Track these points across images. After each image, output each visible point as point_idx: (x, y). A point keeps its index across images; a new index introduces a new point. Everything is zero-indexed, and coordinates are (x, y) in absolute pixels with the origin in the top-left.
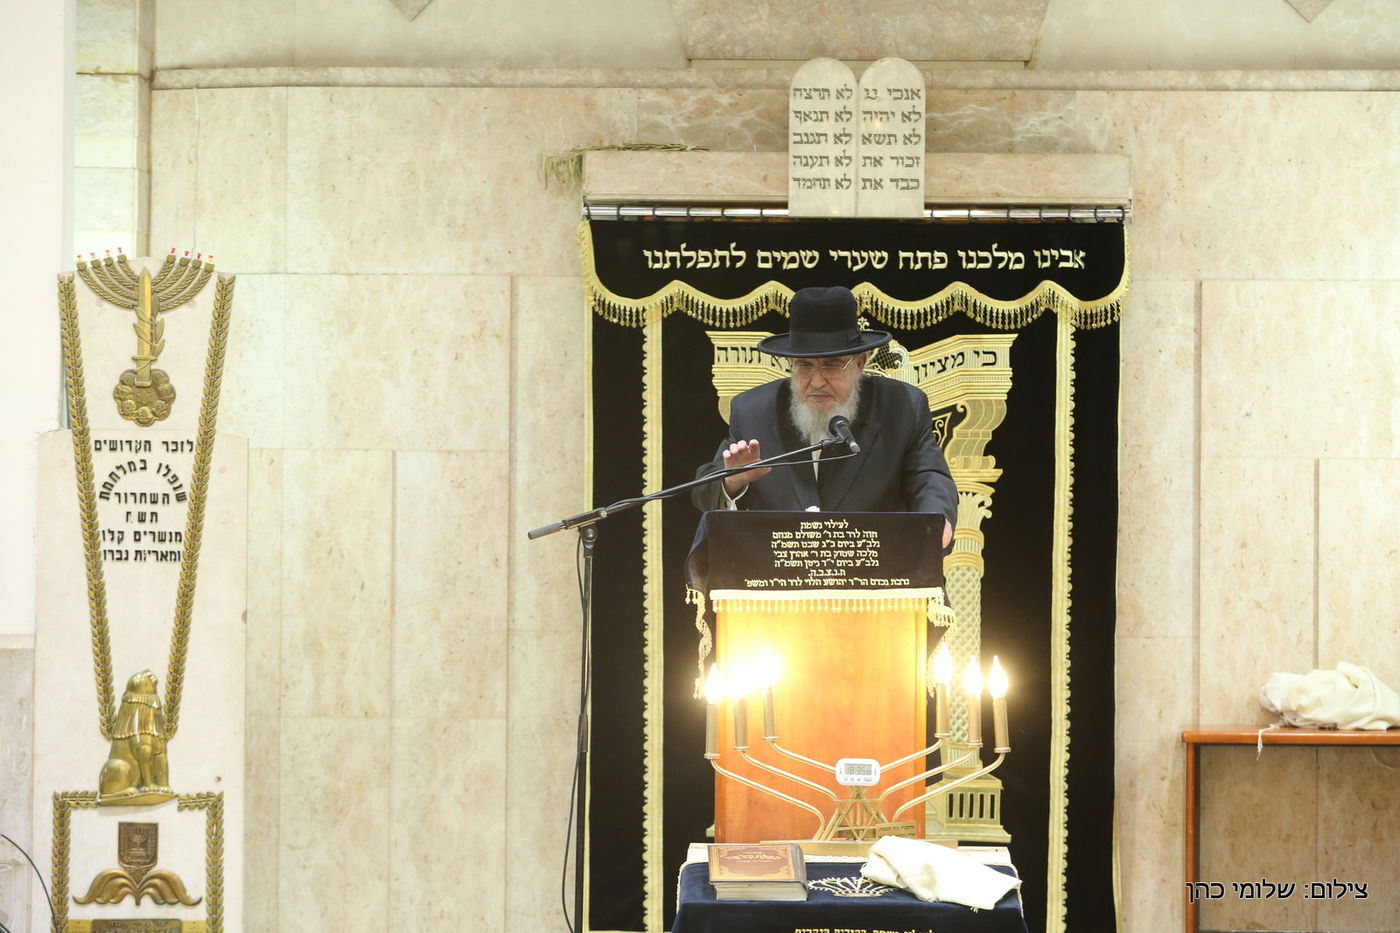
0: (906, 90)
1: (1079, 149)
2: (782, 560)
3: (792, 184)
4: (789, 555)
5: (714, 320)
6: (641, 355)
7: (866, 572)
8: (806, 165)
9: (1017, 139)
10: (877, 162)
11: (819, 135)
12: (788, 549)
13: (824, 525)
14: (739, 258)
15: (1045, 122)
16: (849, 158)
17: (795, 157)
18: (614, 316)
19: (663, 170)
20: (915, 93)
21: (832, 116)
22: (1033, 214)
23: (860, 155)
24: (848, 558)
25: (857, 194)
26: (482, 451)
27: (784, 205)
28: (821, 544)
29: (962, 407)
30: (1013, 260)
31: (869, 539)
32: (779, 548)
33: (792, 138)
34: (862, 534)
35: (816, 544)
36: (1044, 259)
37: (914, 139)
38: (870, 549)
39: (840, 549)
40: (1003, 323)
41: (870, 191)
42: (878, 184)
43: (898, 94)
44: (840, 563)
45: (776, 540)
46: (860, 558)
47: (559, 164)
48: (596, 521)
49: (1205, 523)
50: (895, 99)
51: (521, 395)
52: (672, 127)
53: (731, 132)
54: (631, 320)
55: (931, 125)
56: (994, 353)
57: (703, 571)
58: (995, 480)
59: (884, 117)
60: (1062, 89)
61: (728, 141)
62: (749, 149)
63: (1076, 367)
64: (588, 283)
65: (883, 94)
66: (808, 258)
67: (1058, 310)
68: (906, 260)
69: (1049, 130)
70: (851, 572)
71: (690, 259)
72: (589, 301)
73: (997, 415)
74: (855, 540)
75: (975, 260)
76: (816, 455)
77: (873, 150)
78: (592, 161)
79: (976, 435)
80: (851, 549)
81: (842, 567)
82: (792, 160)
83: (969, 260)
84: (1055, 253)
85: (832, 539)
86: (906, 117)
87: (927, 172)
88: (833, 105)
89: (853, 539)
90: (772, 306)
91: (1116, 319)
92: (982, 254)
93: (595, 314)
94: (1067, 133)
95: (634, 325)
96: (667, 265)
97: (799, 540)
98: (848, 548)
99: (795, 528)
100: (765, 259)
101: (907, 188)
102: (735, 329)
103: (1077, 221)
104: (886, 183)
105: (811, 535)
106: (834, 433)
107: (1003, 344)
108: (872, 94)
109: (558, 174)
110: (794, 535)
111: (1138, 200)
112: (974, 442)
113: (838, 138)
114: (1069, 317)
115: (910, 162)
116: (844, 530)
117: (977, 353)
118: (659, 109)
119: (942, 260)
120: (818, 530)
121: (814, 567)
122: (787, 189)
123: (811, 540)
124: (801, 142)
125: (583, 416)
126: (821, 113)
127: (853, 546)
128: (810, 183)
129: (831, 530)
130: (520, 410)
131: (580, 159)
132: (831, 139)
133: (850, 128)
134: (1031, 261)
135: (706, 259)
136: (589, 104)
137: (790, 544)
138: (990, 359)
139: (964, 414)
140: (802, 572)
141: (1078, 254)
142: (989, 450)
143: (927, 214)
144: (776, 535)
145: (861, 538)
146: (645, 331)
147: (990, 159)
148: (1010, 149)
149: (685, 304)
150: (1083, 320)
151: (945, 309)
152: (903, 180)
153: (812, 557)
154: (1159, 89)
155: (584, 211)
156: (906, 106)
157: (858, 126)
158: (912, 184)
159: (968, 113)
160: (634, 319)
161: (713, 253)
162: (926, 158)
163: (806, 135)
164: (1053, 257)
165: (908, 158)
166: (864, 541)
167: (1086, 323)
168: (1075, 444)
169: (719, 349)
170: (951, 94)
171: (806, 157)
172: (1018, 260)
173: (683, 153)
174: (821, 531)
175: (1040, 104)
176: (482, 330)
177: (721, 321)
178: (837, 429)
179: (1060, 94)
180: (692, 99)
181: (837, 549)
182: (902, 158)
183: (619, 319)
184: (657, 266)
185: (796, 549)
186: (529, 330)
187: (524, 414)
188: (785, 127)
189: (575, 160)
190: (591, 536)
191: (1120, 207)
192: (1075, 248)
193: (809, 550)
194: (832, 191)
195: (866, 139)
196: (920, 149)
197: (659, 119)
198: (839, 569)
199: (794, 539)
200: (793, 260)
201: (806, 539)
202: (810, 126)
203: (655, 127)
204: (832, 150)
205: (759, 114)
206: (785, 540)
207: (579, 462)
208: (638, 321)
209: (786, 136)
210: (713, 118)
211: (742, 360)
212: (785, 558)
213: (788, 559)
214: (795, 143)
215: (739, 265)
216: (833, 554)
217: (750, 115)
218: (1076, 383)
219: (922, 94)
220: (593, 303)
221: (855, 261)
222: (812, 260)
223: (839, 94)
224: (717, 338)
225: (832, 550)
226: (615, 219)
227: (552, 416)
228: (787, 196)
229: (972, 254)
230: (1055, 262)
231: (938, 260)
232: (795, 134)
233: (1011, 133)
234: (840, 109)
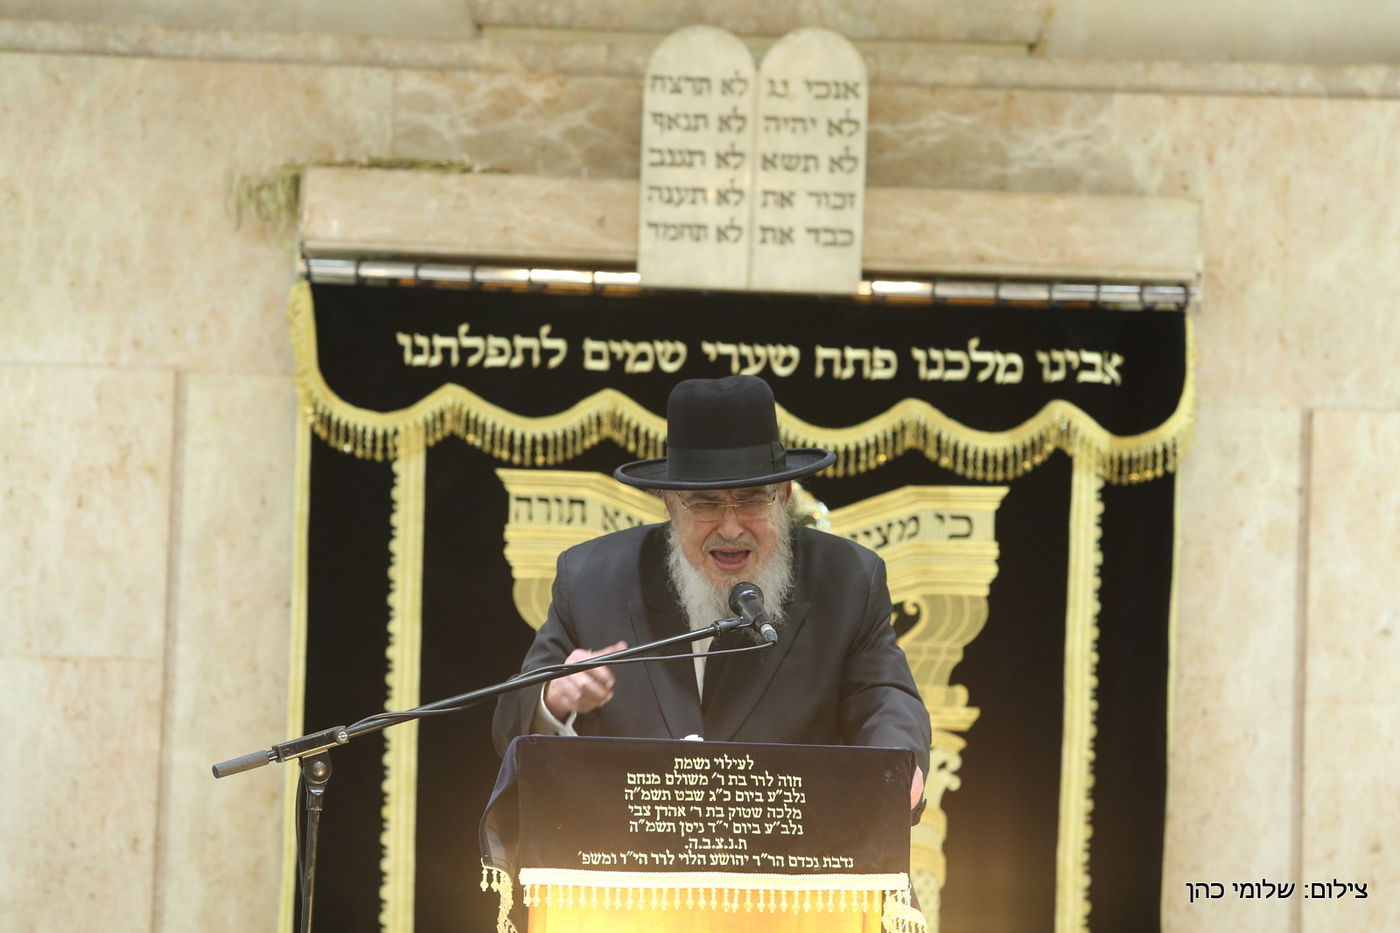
0: (837, 84)
1: (1115, 187)
2: (642, 821)
3: (645, 233)
4: (653, 812)
5: (511, 450)
6: (388, 506)
7: (780, 844)
8: (670, 201)
9: (1014, 170)
10: (785, 199)
11: (691, 153)
12: (652, 803)
13: (712, 763)
14: (554, 352)
15: (1061, 144)
16: (740, 192)
17: (652, 188)
18: (347, 440)
19: (434, 204)
20: (850, 89)
21: (714, 122)
22: (1039, 294)
23: (759, 188)
24: (752, 820)
25: (751, 252)
26: (119, 658)
27: (630, 267)
28: (708, 796)
29: (915, 605)
30: (1003, 367)
31: (789, 789)
32: (638, 800)
33: (647, 157)
34: (776, 780)
35: (699, 796)
36: (1054, 366)
37: (847, 165)
38: (790, 805)
39: (740, 804)
40: (985, 469)
41: (772, 248)
42: (785, 236)
43: (822, 90)
44: (737, 830)
45: (632, 787)
46: (771, 820)
47: (259, 189)
48: (330, 749)
49: (1311, 809)
50: (819, 97)
51: (187, 567)
52: (449, 135)
53: (545, 147)
54: (374, 448)
55: (875, 144)
56: (968, 519)
57: (507, 838)
58: (965, 726)
59: (799, 126)
60: (1090, 89)
61: (543, 159)
62: (574, 173)
63: (1104, 544)
64: (304, 385)
65: (797, 88)
66: (668, 355)
67: (1076, 451)
68: (828, 363)
69: (1066, 158)
70: (757, 844)
71: (473, 351)
72: (305, 416)
73: (972, 622)
74: (764, 790)
75: (939, 365)
76: (701, 647)
77: (778, 180)
78: (318, 186)
79: (936, 651)
80: (758, 805)
81: (742, 835)
82: (645, 192)
83: (932, 364)
84: (1072, 356)
85: (726, 787)
86: (835, 128)
87: (869, 219)
88: (715, 104)
89: (761, 788)
90: (607, 431)
91: (1170, 467)
92: (954, 356)
93: (315, 438)
94: (1096, 162)
95: (379, 456)
96: (436, 360)
97: (671, 789)
98: (752, 804)
99: (664, 767)
100: (597, 353)
101: (834, 244)
102: (546, 467)
103: (1110, 307)
104: (800, 235)
105: (692, 779)
106: (737, 610)
107: (985, 502)
108: (780, 89)
109: (260, 204)
110: (663, 779)
111: (1209, 276)
112: (932, 663)
113: (722, 159)
114: (1093, 462)
115: (838, 201)
116: (746, 772)
117: (940, 517)
118: (430, 105)
119: (887, 364)
120: (703, 772)
121: (695, 834)
122: (636, 240)
123: (691, 788)
124: (662, 163)
125: (288, 604)
126: (697, 117)
127: (761, 800)
128: (676, 231)
129: (726, 773)
130: (184, 593)
131: (296, 182)
132: (711, 160)
133: (743, 143)
134: (1033, 369)
135: (501, 352)
136: (312, 93)
137: (656, 795)
138: (961, 527)
139: (915, 619)
140: (675, 842)
141: (1110, 359)
142: (957, 677)
143: (864, 289)
144: (632, 778)
145: (774, 787)
146: (397, 467)
147: (969, 201)
148: (1001, 186)
149: (463, 424)
150: (1116, 468)
151: (890, 445)
152: (827, 231)
153: (691, 817)
154: (1248, 94)
155: (301, 267)
156: (836, 109)
157: (757, 141)
158: (842, 238)
159: (935, 125)
160: (379, 445)
161: (511, 340)
162: (867, 197)
163: (671, 152)
164: (1068, 364)
165: (837, 195)
166: (780, 792)
167: (1120, 473)
168: (1100, 670)
169: (519, 499)
170: (907, 95)
171: (669, 189)
172: (1011, 368)
173: (468, 177)
174: (708, 773)
175: (1054, 114)
176: (124, 459)
177: (522, 454)
178: (741, 603)
179: (1087, 98)
180: (482, 90)
181: (733, 803)
182: (826, 195)
183: (355, 446)
184: (420, 360)
185: (665, 803)
186: (203, 461)
187: (190, 600)
188: (635, 139)
189: (288, 182)
190: (321, 773)
191: (1182, 284)
192: (1105, 348)
193: (687, 805)
194: (709, 245)
195: (768, 162)
196: (856, 181)
197: (428, 120)
198: (736, 838)
199: (663, 786)
200: (642, 357)
201: (683, 786)
202: (676, 139)
203: (420, 134)
204: (713, 179)
205: (593, 117)
206: (648, 788)
207: (281, 681)
208: (385, 450)
209: (636, 156)
210: (518, 121)
211: (555, 517)
212: (647, 818)
213: (652, 818)
214: (653, 164)
215: (554, 362)
216: (726, 812)
217: (578, 118)
218: (1103, 571)
219: (863, 90)
220: (311, 419)
221: (744, 362)
222: (674, 357)
223: (727, 87)
224: (515, 482)
225: (726, 806)
226: (352, 281)
227: (235, 604)
228: (636, 252)
229: (936, 355)
230: (1072, 373)
231: (881, 364)
232: (653, 151)
233: (1003, 160)
234: (727, 111)
